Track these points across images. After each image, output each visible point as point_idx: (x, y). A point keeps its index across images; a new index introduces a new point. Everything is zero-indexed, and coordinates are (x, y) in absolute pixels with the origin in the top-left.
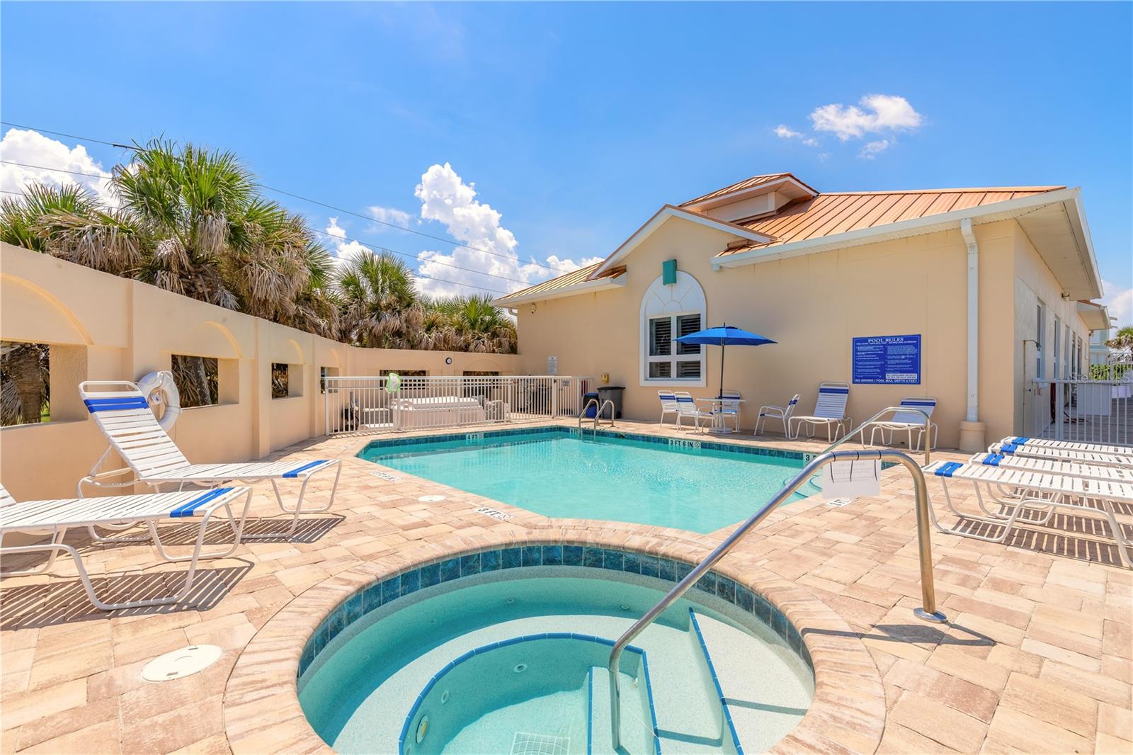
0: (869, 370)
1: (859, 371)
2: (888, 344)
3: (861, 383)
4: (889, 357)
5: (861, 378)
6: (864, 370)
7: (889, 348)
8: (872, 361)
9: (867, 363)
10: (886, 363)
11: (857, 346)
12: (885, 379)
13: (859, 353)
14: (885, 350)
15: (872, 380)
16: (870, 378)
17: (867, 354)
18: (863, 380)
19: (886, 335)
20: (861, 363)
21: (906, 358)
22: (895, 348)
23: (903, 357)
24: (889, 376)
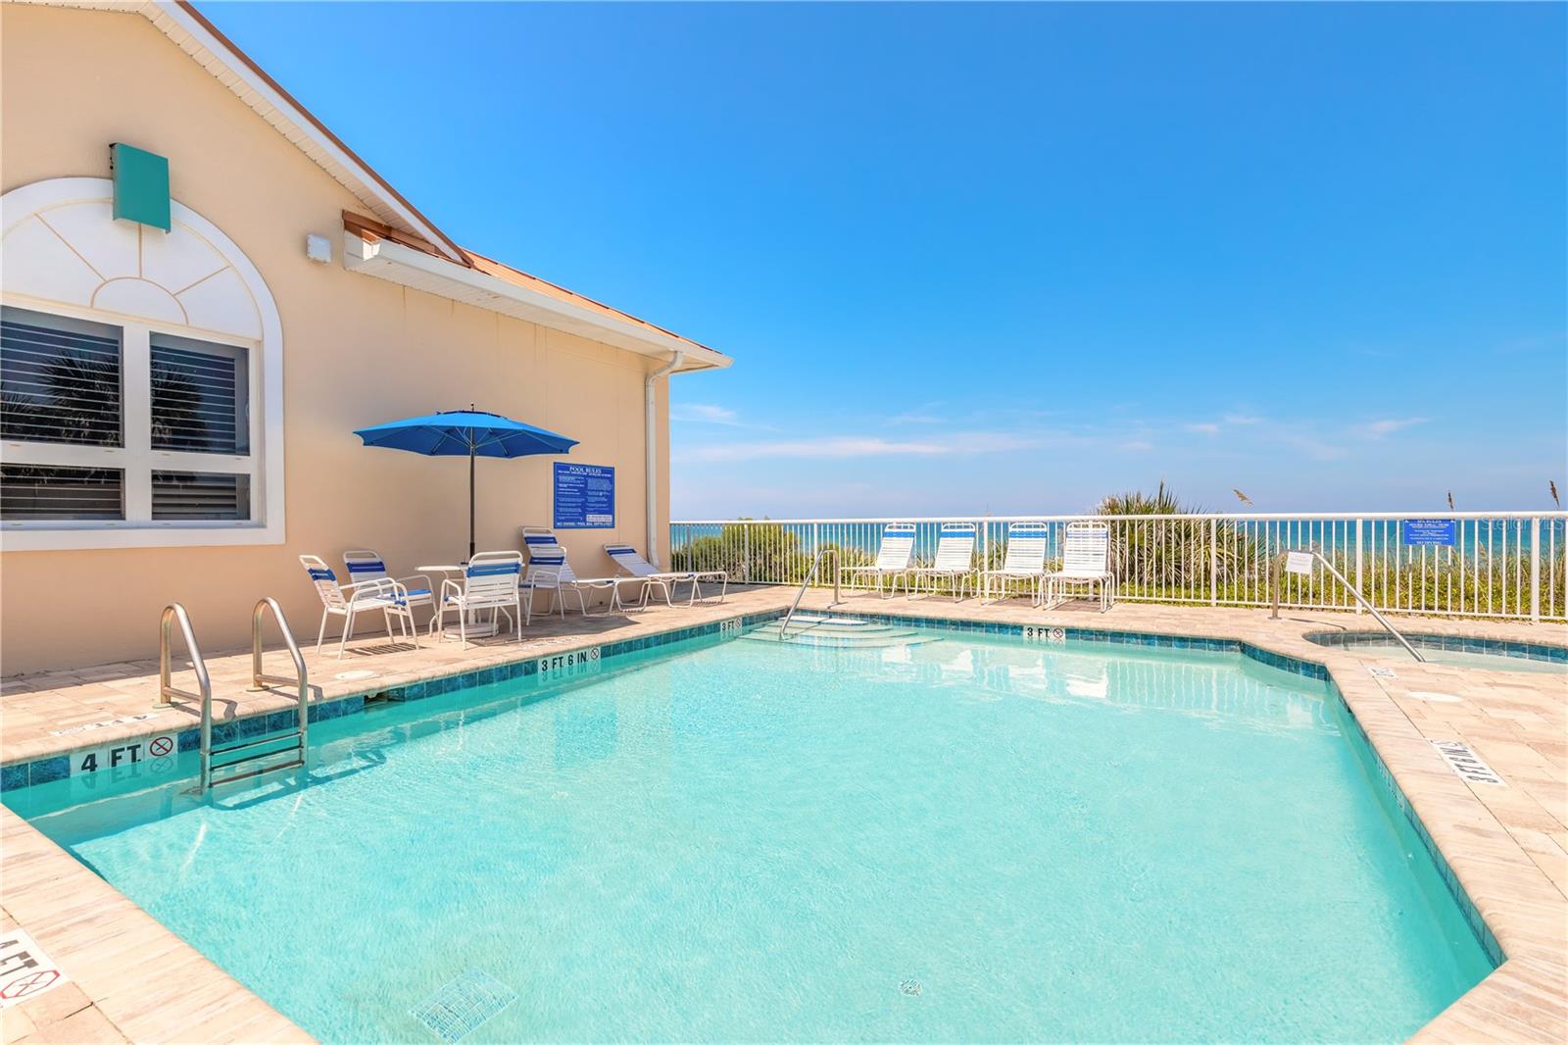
0: (570, 510)
1: (561, 510)
2: (588, 476)
3: (563, 527)
4: (590, 493)
5: (563, 521)
6: (566, 510)
7: (590, 480)
8: (571, 496)
9: (569, 500)
10: (586, 500)
11: (559, 474)
12: (585, 521)
13: (561, 485)
14: (586, 484)
15: (573, 524)
16: (572, 520)
17: (568, 487)
18: (566, 524)
19: (588, 464)
20: (563, 500)
21: (603, 496)
22: (595, 481)
23: (601, 494)
24: (590, 518)
